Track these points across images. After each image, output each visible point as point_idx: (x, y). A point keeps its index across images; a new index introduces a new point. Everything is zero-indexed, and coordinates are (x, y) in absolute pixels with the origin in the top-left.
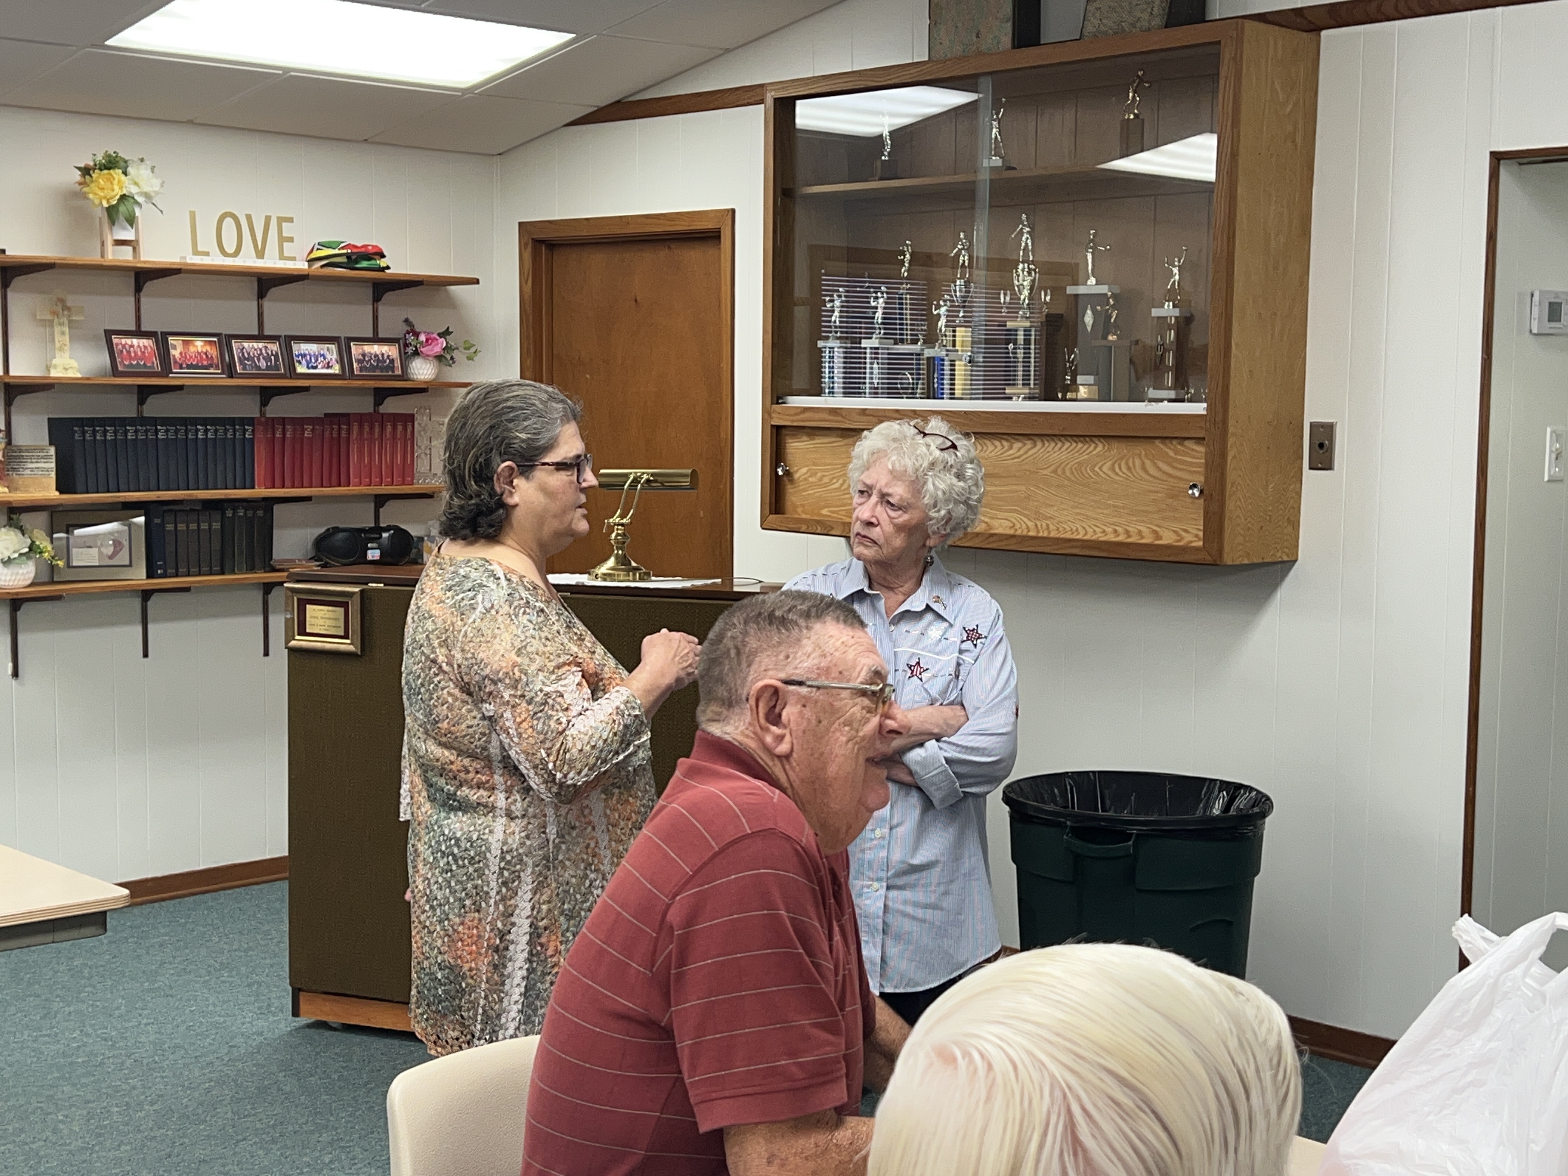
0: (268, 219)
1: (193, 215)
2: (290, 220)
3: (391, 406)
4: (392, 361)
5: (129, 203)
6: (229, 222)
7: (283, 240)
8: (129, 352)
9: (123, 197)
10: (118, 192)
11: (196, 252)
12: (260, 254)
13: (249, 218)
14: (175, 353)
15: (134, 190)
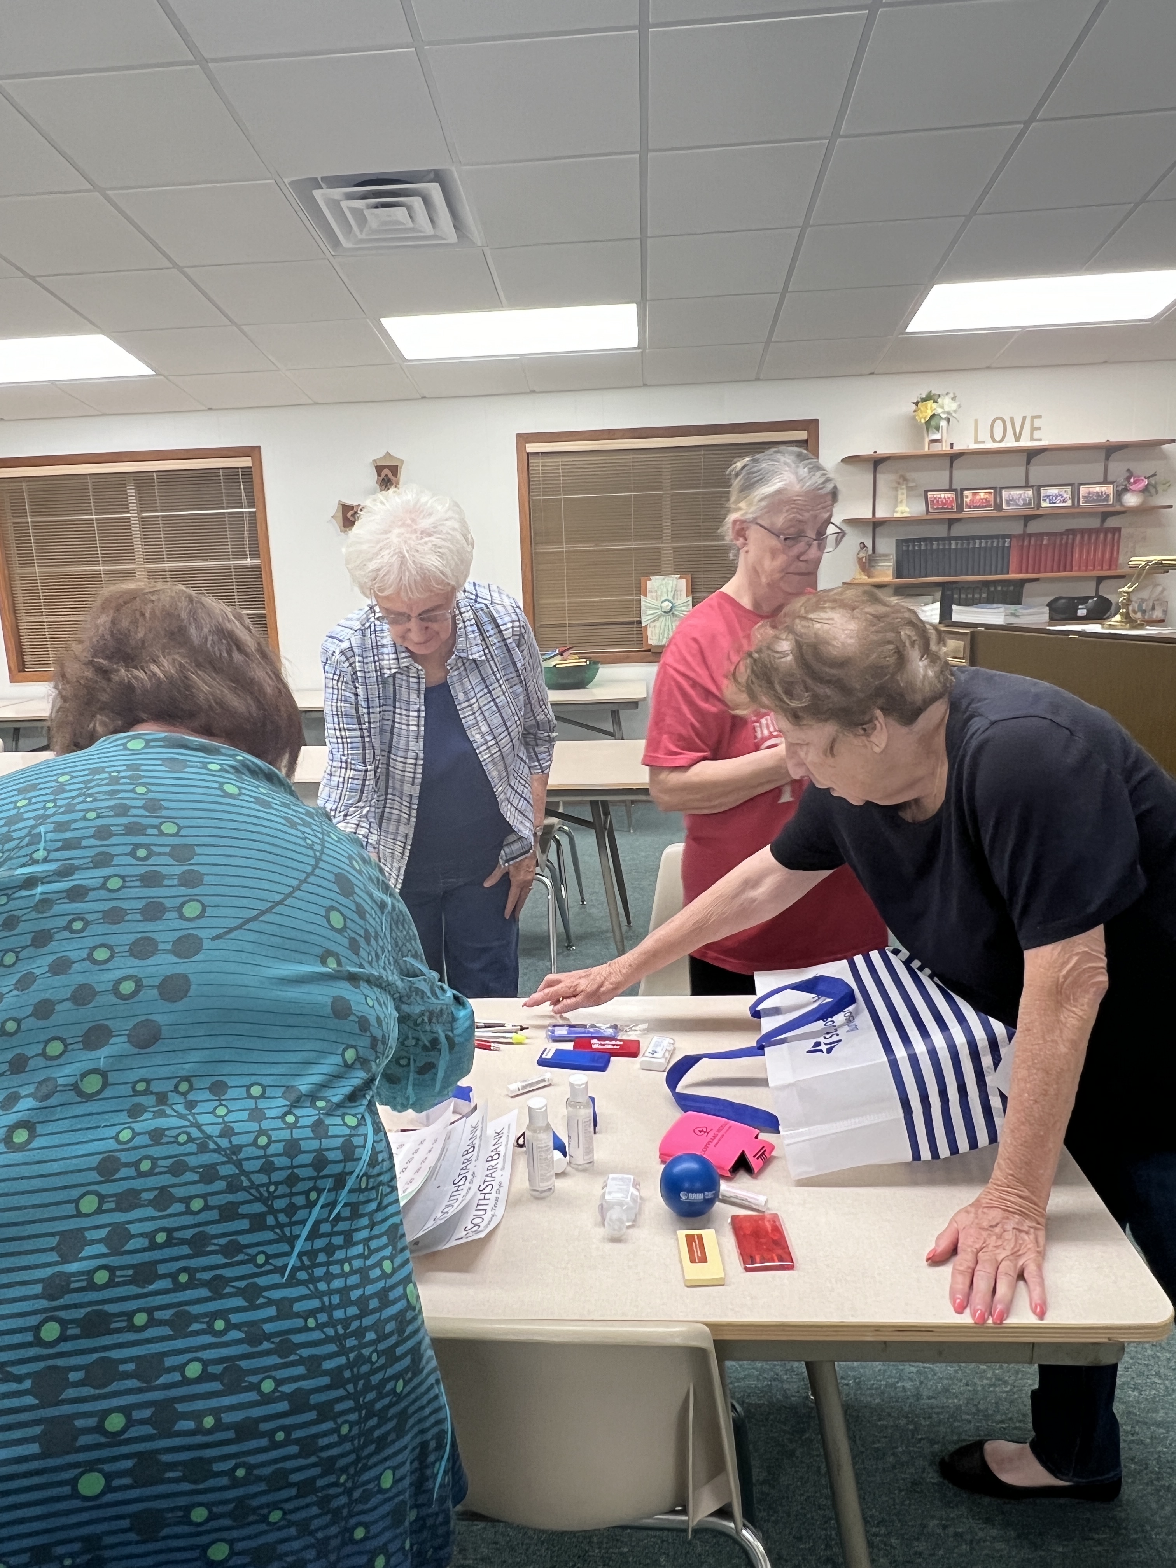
0: (1024, 418)
1: (976, 421)
2: (1040, 417)
3: (1111, 523)
4: (1108, 496)
5: (936, 419)
6: (999, 423)
7: (1033, 429)
8: (938, 502)
9: (933, 416)
10: (929, 413)
11: (976, 442)
12: (1018, 439)
13: (1012, 419)
14: (967, 500)
15: (939, 411)
